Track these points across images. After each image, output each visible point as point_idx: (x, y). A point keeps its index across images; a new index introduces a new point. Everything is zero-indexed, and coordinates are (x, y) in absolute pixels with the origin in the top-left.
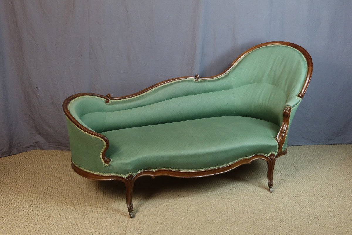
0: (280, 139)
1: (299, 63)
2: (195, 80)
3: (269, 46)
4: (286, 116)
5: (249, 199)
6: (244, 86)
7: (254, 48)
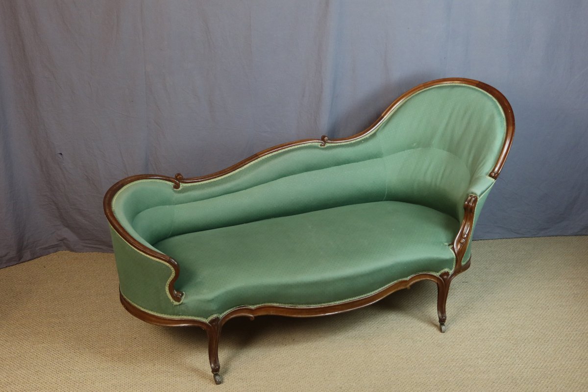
0: (459, 247)
1: (492, 118)
2: (321, 145)
3: (443, 86)
4: (469, 211)
5: (408, 345)
6: (401, 153)
7: (419, 87)
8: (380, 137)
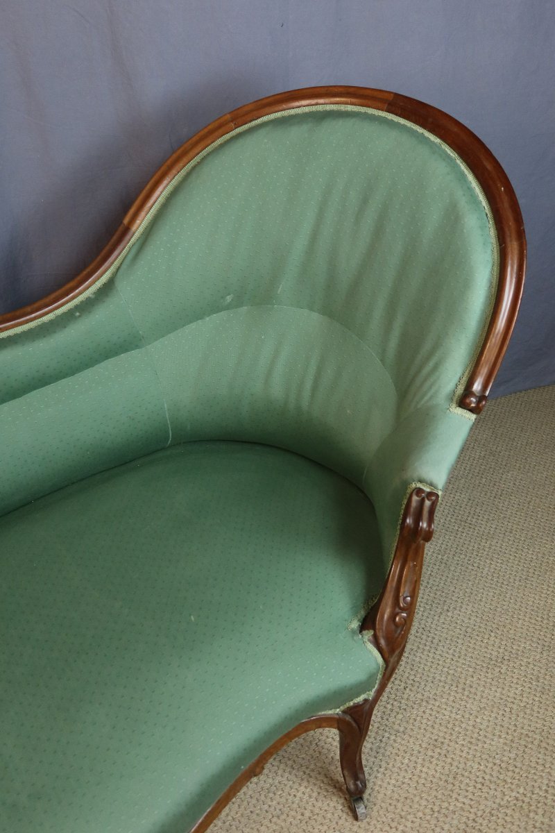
3: (290, 117)
6: (193, 325)
7: (220, 126)
8: (126, 291)
